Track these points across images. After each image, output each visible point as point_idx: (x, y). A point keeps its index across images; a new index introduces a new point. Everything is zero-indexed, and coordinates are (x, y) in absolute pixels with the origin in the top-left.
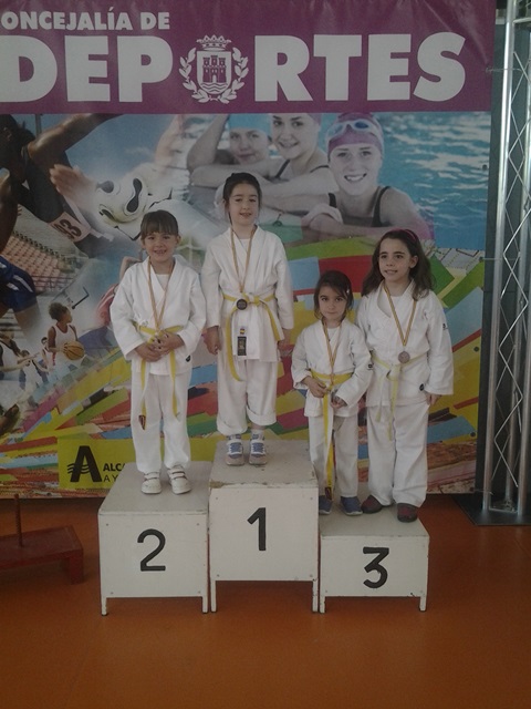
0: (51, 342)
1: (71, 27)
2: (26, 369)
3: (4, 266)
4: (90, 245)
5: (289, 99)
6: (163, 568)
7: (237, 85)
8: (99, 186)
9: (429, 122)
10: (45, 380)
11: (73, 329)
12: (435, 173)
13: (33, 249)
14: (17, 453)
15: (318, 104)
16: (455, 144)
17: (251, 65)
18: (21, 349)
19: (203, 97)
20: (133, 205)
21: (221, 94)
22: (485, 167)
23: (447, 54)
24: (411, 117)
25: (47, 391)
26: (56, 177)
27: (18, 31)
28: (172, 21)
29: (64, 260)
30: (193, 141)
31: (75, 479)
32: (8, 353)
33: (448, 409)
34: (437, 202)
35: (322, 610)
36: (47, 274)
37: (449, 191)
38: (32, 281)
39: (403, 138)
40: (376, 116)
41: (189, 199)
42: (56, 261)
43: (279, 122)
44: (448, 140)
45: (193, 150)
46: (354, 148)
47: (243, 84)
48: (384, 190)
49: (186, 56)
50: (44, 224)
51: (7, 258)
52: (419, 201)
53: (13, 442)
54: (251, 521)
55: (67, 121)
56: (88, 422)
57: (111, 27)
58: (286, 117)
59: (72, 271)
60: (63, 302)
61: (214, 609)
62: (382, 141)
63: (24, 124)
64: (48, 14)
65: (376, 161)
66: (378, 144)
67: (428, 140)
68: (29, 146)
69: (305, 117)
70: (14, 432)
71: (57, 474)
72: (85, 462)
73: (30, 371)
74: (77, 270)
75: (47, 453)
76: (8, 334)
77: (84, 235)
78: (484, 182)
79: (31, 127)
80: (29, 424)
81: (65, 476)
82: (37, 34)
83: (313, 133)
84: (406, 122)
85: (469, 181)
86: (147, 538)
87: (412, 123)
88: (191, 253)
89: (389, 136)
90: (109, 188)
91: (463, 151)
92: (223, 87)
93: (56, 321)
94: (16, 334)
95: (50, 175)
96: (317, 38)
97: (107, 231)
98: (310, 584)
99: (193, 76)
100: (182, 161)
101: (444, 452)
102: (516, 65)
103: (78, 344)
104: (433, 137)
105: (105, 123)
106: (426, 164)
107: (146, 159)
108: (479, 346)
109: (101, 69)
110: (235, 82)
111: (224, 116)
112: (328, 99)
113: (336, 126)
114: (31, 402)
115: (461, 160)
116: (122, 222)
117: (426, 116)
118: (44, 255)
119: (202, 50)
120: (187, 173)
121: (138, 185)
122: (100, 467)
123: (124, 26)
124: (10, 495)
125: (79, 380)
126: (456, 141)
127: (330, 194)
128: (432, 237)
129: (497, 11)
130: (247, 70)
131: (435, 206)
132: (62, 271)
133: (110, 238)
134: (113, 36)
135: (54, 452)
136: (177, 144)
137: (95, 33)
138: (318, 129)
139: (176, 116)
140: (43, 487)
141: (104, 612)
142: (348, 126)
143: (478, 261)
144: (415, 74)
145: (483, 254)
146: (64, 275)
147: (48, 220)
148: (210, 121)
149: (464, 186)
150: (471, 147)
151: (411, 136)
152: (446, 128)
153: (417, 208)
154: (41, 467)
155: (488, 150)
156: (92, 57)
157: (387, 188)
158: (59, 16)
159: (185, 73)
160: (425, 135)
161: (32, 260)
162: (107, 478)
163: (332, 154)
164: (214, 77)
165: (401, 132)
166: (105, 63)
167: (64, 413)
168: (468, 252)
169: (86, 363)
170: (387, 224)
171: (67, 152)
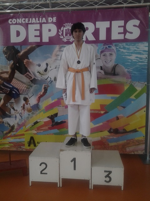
0: (24, 107)
1: (30, 22)
2: (17, 115)
3: (11, 87)
5: (89, 40)
6: (46, 174)
8: (37, 65)
9: (129, 45)
10: (22, 118)
11: (30, 104)
12: (132, 60)
13: (20, 83)
14: (14, 138)
15: (97, 41)
18: (16, 109)
19: (65, 40)
20: (46, 70)
21: (70, 39)
22: (146, 58)
23: (135, 26)
24: (124, 44)
25: (22, 121)
26: (26, 63)
27: (16, 24)
28: (57, 20)
29: (27, 85)
31: (29, 146)
32: (12, 110)
33: (136, 129)
34: (132, 68)
35: (92, 188)
36: (23, 89)
37: (136, 65)
38: (19, 91)
39: (122, 50)
40: (114, 44)
42: (25, 85)
44: (136, 50)
46: (108, 53)
48: (116, 65)
49: (60, 29)
51: (12, 85)
53: (13, 135)
55: (29, 47)
56: (33, 130)
57: (41, 22)
59: (29, 88)
61: (61, 186)
62: (116, 51)
63: (17, 48)
64: (24, 19)
65: (114, 57)
66: (115, 52)
67: (129, 50)
68: (18, 54)
70: (13, 132)
71: (25, 144)
72: (32, 141)
73: (18, 115)
74: (31, 88)
75: (22, 138)
76: (12, 105)
77: (33, 78)
79: (19, 49)
80: (17, 130)
81: (27, 145)
82: (21, 24)
84: (123, 46)
85: (142, 62)
86: (42, 165)
87: (124, 46)
89: (118, 49)
90: (39, 65)
91: (140, 53)
93: (25, 102)
94: (14, 105)
95: (24, 62)
96: (97, 23)
97: (39, 77)
98: (89, 180)
99: (62, 34)
100: (59, 58)
101: (135, 142)
103: (31, 108)
104: (131, 50)
105: (39, 48)
108: (145, 110)
109: (38, 33)
112: (100, 40)
113: (102, 47)
114: (18, 124)
115: (139, 56)
116: (43, 75)
117: (129, 43)
118: (22, 84)
119: (65, 27)
121: (47, 65)
122: (36, 143)
123: (44, 21)
124: (11, 149)
125: (31, 118)
126: (138, 50)
127: (101, 66)
128: (131, 78)
132: (27, 88)
133: (40, 79)
134: (41, 24)
135: (24, 138)
136: (58, 53)
137: (36, 23)
138: (97, 48)
139: (58, 46)
140: (21, 148)
141: (30, 185)
142: (106, 47)
143: (145, 85)
144: (125, 32)
145: (146, 83)
146: (27, 89)
147: (23, 74)
149: (140, 64)
150: (142, 52)
151: (124, 50)
152: (135, 47)
153: (126, 70)
154: (20, 142)
155: (147, 53)
156: (35, 30)
157: (117, 64)
158: (27, 19)
159: (60, 34)
160: (129, 49)
163: (101, 55)
164: (68, 34)
165: (121, 48)
166: (39, 31)
167: (27, 127)
168: (142, 83)
169: (33, 113)
170: (118, 75)
171: (28, 56)
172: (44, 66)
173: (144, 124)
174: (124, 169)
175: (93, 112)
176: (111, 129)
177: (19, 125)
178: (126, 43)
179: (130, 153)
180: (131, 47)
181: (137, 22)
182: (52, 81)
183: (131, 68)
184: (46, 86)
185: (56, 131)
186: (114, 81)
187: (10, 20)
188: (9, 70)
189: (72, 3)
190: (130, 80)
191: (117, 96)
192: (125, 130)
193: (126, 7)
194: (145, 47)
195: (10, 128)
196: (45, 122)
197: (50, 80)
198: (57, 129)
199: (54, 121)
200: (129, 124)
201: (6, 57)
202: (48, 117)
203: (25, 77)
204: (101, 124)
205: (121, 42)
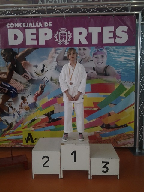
0: (21, 106)
1: (27, 26)
2: (15, 113)
3: (10, 87)
4: (32, 81)
5: (82, 43)
6: (49, 166)
7: (69, 40)
8: (34, 66)
9: (119, 49)
10: (20, 116)
11: (27, 102)
12: (121, 62)
13: (18, 83)
14: (12, 135)
15: (90, 45)
16: (126, 54)
17: (73, 35)
18: (14, 108)
19: (60, 43)
20: (43, 71)
22: (134, 60)
23: (123, 31)
24: (114, 47)
25: (20, 119)
26: (23, 64)
27: (14, 28)
28: (52, 24)
29: (25, 85)
30: (58, 55)
31: (27, 142)
32: (10, 109)
33: (126, 124)
34: (122, 69)
35: (91, 178)
36: (21, 88)
37: (125, 66)
38: (17, 90)
39: (112, 53)
40: (105, 47)
41: (57, 69)
42: (23, 85)
43: (80, 49)
45: (58, 57)
46: (99, 56)
47: (70, 40)
48: (107, 66)
49: (56, 33)
50: (20, 76)
51: (10, 85)
52: (117, 69)
53: (11, 132)
54: (72, 154)
55: (26, 50)
56: (31, 127)
57: (37, 26)
58: (82, 48)
59: (27, 88)
60: (25, 96)
61: (62, 178)
64: (21, 23)
65: (105, 59)
66: (106, 55)
68: (16, 56)
69: (87, 48)
70: (11, 129)
71: (22, 141)
72: (30, 138)
73: (16, 114)
74: (28, 87)
75: (20, 135)
76: (10, 104)
77: (30, 79)
78: (134, 64)
79: (17, 51)
80: (15, 127)
81: (25, 141)
82: (19, 28)
83: (89, 52)
84: (113, 49)
85: (130, 64)
87: (114, 49)
88: (57, 83)
89: (109, 52)
90: (36, 67)
91: (128, 56)
92: (65, 41)
93: (23, 101)
94: (12, 104)
95: (21, 63)
96: (90, 28)
97: (36, 77)
98: (88, 171)
99: (58, 38)
100: (55, 59)
101: (125, 136)
102: (141, 34)
103: (28, 106)
105: (35, 50)
106: (118, 59)
107: (46, 59)
108: (134, 107)
109: (34, 37)
110: (69, 39)
111: (66, 48)
112: (92, 43)
113: (95, 50)
116: (40, 75)
117: (118, 47)
118: (20, 84)
119: (60, 31)
120: (56, 62)
121: (44, 66)
122: (34, 139)
123: (40, 26)
124: (10, 146)
125: (28, 116)
126: (126, 53)
127: (93, 68)
128: (121, 78)
129: (136, 20)
130: (71, 36)
131: (121, 70)
132: (24, 88)
133: (37, 79)
134: (37, 28)
135: (22, 135)
136: (54, 55)
137: (33, 28)
138: (90, 51)
139: (54, 48)
140: (19, 144)
141: (33, 178)
142: (98, 50)
143: (133, 85)
144: (115, 36)
145: (134, 83)
146: (25, 89)
147: (21, 75)
148: (62, 49)
149: (129, 65)
151: (114, 52)
153: (117, 71)
154: (18, 139)
155: (135, 56)
156: (32, 34)
157: (108, 66)
158: (24, 24)
159: (56, 37)
160: (118, 52)
161: (17, 85)
162: (35, 142)
163: (94, 58)
164: (63, 38)
165: (112, 51)
166: (36, 35)
167: (25, 124)
168: (130, 82)
169: (30, 111)
170: (109, 75)
171: (26, 57)
172: (40, 67)
173: (134, 120)
174: (120, 160)
175: (86, 109)
176: (103, 124)
177: (17, 122)
178: (116, 46)
179: (121, 147)
180: (120, 50)
181: (125, 28)
182: (48, 81)
183: (120, 69)
184: (43, 85)
185: (53, 127)
186: (106, 81)
187: (9, 24)
188: (7, 71)
189: (67, 9)
190: (120, 80)
191: (109, 94)
192: (117, 125)
193: (115, 15)
194: (132, 51)
195: (8, 126)
196: (42, 120)
197: (47, 80)
198: (53, 126)
199: (51, 118)
200: (120, 120)
201: (4, 59)
202: (45, 115)
203: (23, 78)
204: (94, 120)
205: (111, 46)
